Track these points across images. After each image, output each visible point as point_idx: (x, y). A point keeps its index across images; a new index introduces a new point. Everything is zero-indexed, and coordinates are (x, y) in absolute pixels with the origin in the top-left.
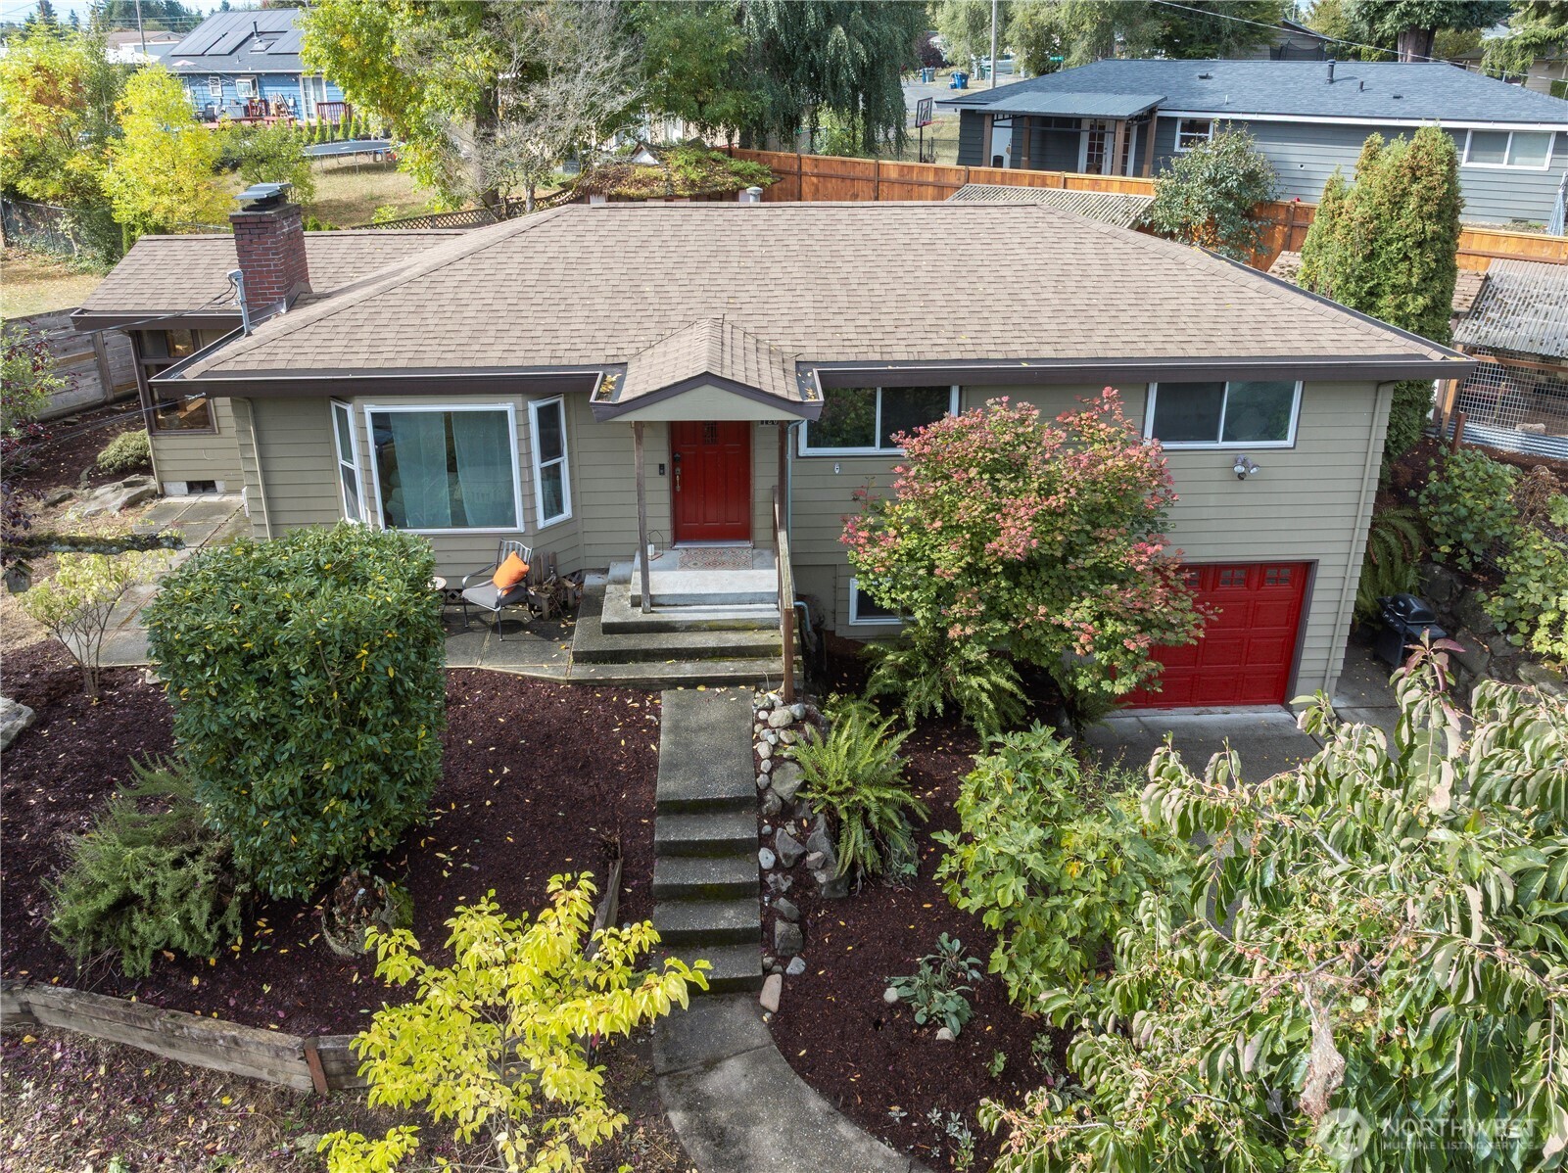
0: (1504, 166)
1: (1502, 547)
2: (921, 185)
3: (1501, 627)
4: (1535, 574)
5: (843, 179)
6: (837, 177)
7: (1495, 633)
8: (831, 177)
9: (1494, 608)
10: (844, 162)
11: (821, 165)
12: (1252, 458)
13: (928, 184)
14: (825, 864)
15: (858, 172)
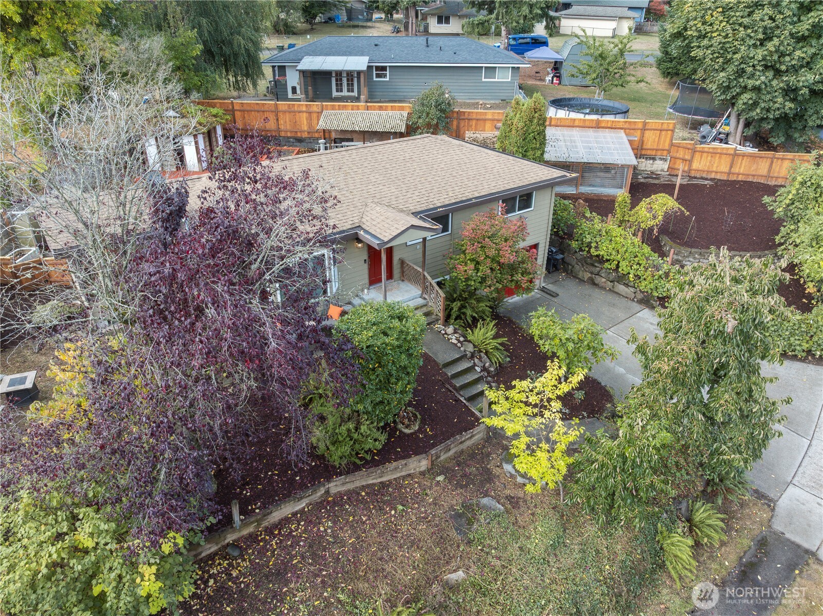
0: (496, 80)
1: (573, 226)
2: (300, 112)
3: (578, 250)
4: (587, 233)
5: (258, 111)
6: (255, 111)
7: (576, 252)
8: (252, 111)
9: (574, 244)
10: (257, 104)
11: (245, 106)
12: (525, 215)
13: (303, 112)
14: (490, 366)
15: (266, 108)
